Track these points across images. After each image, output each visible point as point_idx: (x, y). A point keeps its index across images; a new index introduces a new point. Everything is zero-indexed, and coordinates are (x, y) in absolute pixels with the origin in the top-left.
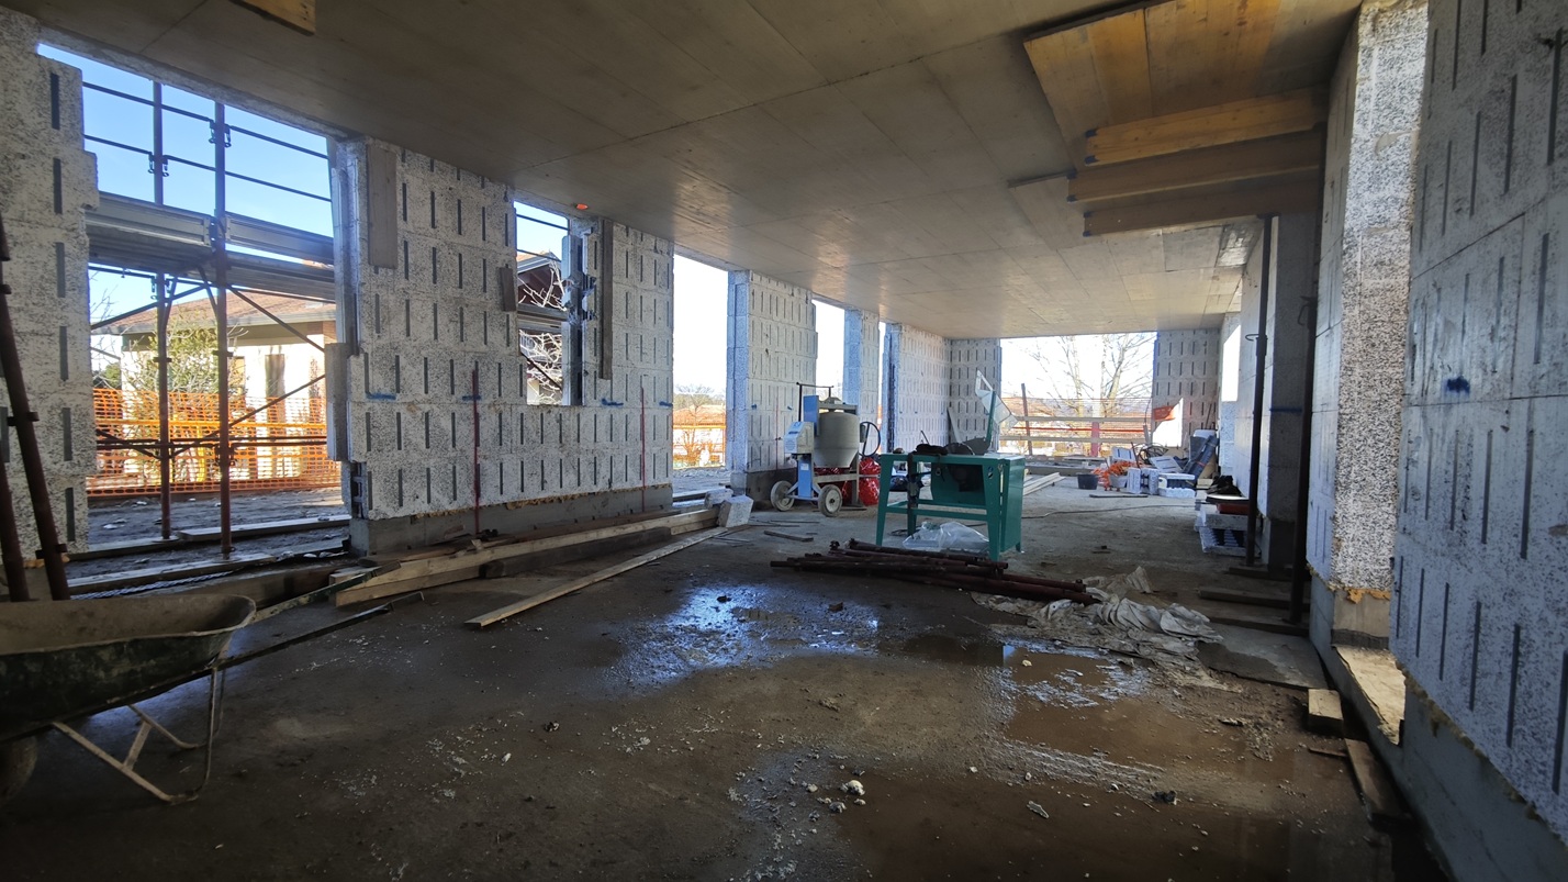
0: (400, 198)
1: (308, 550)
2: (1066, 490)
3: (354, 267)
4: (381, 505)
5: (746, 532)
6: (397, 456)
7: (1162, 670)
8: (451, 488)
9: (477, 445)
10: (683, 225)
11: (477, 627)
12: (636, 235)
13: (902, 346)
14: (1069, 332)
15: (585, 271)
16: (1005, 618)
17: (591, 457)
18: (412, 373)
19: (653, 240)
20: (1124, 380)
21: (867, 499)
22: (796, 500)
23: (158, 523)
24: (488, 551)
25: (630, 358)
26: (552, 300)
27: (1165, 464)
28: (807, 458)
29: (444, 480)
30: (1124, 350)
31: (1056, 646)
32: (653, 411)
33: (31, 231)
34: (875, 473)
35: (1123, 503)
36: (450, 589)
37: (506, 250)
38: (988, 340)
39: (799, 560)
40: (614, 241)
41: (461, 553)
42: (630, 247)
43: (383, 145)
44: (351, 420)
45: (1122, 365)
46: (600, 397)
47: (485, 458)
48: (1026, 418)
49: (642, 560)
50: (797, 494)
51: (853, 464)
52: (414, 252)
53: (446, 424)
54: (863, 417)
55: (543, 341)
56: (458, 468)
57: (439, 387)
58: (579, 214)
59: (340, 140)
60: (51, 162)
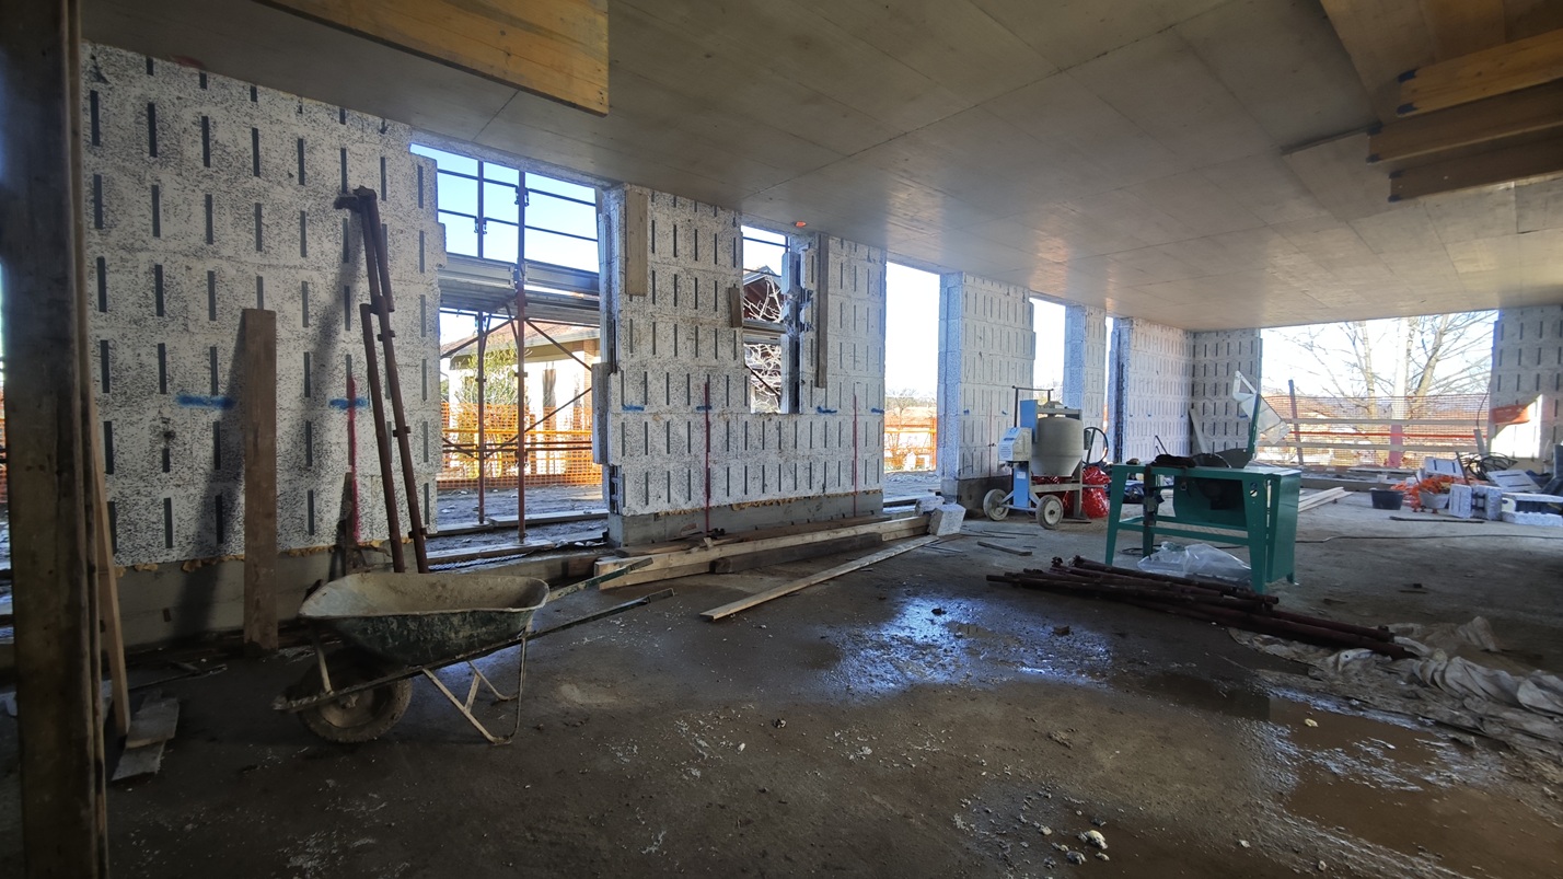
0: (650, 233)
1: (578, 538)
2: (1354, 509)
3: (614, 297)
4: (633, 505)
5: (959, 542)
6: (645, 460)
7: (1523, 757)
8: (686, 489)
9: (708, 450)
10: (897, 232)
11: (710, 619)
12: (850, 247)
13: (1133, 342)
14: (1361, 316)
15: (803, 285)
16: (1275, 663)
17: (807, 463)
18: (657, 387)
19: (866, 250)
20: (1442, 370)
21: (1093, 511)
22: (1010, 509)
23: (476, 510)
24: (717, 549)
25: (844, 366)
26: (768, 311)
27: (1511, 481)
28: (1024, 466)
29: (681, 483)
30: (1442, 334)
31: (1351, 706)
32: (865, 417)
33: (406, 288)
34: (1102, 483)
35: (1444, 529)
36: (688, 582)
37: (734, 271)
38: (1244, 331)
39: (1017, 575)
40: (830, 255)
41: (695, 549)
42: (844, 259)
43: (637, 190)
44: (610, 428)
45: (1439, 353)
46: (815, 405)
47: (715, 463)
48: (1295, 419)
49: (855, 565)
50: (1012, 503)
51: (1076, 473)
52: (659, 280)
53: (683, 432)
54: (1087, 421)
55: (759, 350)
56: (692, 472)
57: (678, 399)
58: (798, 231)
59: (605, 189)
60: (418, 234)
